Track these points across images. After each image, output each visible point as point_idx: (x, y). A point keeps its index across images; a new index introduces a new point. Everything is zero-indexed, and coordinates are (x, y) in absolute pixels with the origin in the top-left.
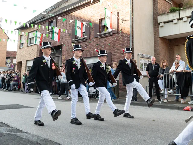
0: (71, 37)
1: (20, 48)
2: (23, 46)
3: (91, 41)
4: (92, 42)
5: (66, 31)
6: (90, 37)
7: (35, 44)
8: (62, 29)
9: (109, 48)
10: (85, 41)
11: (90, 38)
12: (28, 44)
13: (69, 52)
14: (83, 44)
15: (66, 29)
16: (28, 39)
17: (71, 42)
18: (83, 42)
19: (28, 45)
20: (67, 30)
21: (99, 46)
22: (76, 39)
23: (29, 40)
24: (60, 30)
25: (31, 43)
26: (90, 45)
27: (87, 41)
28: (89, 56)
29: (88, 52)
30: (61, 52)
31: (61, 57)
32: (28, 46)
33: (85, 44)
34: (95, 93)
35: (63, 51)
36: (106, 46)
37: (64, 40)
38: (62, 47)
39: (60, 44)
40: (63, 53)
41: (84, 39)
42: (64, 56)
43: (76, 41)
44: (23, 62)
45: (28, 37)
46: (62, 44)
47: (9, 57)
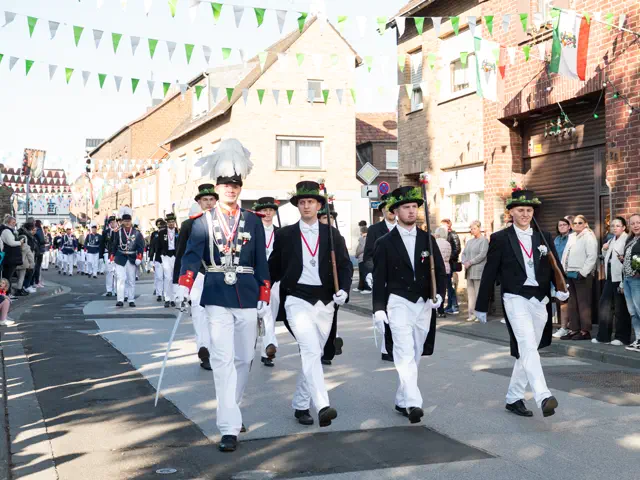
1: (409, 113)
31: (602, 149)
35: (608, 123)
38: (603, 102)
40: (612, 133)
42: (617, 151)
46: (605, 89)
47: (369, 144)
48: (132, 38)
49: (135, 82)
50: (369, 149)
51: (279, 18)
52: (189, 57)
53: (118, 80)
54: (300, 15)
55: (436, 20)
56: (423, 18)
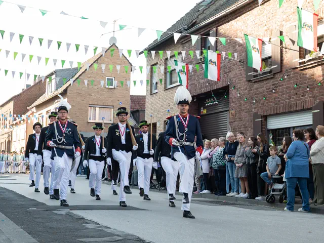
0: (245, 68)
1: (152, 94)
2: (156, 89)
3: (283, 76)
4: (285, 79)
5: (233, 56)
6: (281, 68)
7: (178, 84)
8: (224, 54)
9: (320, 92)
10: (272, 76)
11: (281, 71)
12: (165, 83)
13: (242, 102)
14: (269, 83)
15: (235, 51)
16: (165, 73)
17: (245, 79)
18: (268, 79)
19: (165, 87)
20: (236, 54)
21: (300, 87)
22: (255, 74)
23: (168, 75)
24: (219, 55)
25: (171, 83)
26: (283, 85)
27: (277, 76)
28: (281, 111)
29: (279, 101)
30: (227, 102)
32: (166, 89)
33: (273, 85)
34: (281, 193)
35: (230, 100)
36: (314, 88)
37: (231, 75)
38: (229, 90)
39: (224, 86)
40: (232, 104)
41: (270, 72)
42: (233, 112)
43: (255, 76)
44: (158, 125)
45: (166, 69)
46: (229, 85)
47: (138, 111)
48: (22, 54)
49: (21, 74)
50: (137, 114)
51: (85, 49)
52: (46, 63)
53: (13, 73)
54: (95, 48)
55: (161, 52)
56: (155, 51)
